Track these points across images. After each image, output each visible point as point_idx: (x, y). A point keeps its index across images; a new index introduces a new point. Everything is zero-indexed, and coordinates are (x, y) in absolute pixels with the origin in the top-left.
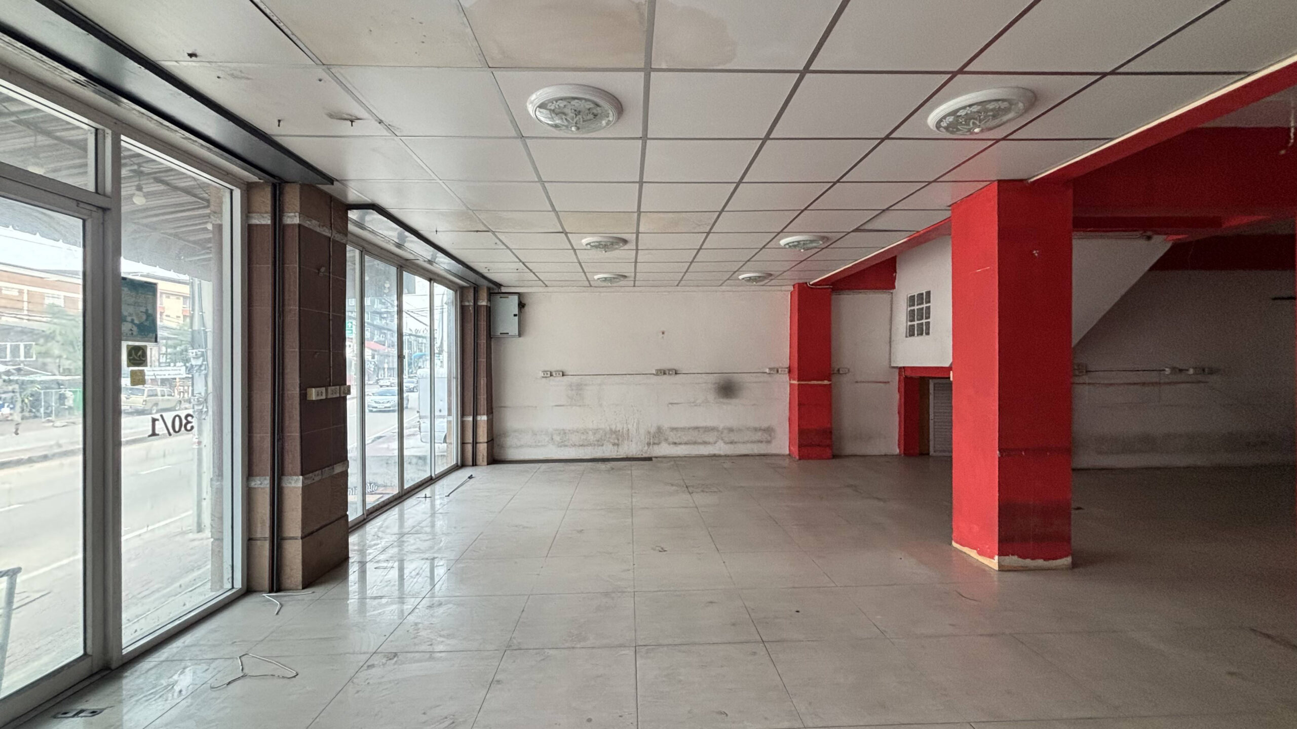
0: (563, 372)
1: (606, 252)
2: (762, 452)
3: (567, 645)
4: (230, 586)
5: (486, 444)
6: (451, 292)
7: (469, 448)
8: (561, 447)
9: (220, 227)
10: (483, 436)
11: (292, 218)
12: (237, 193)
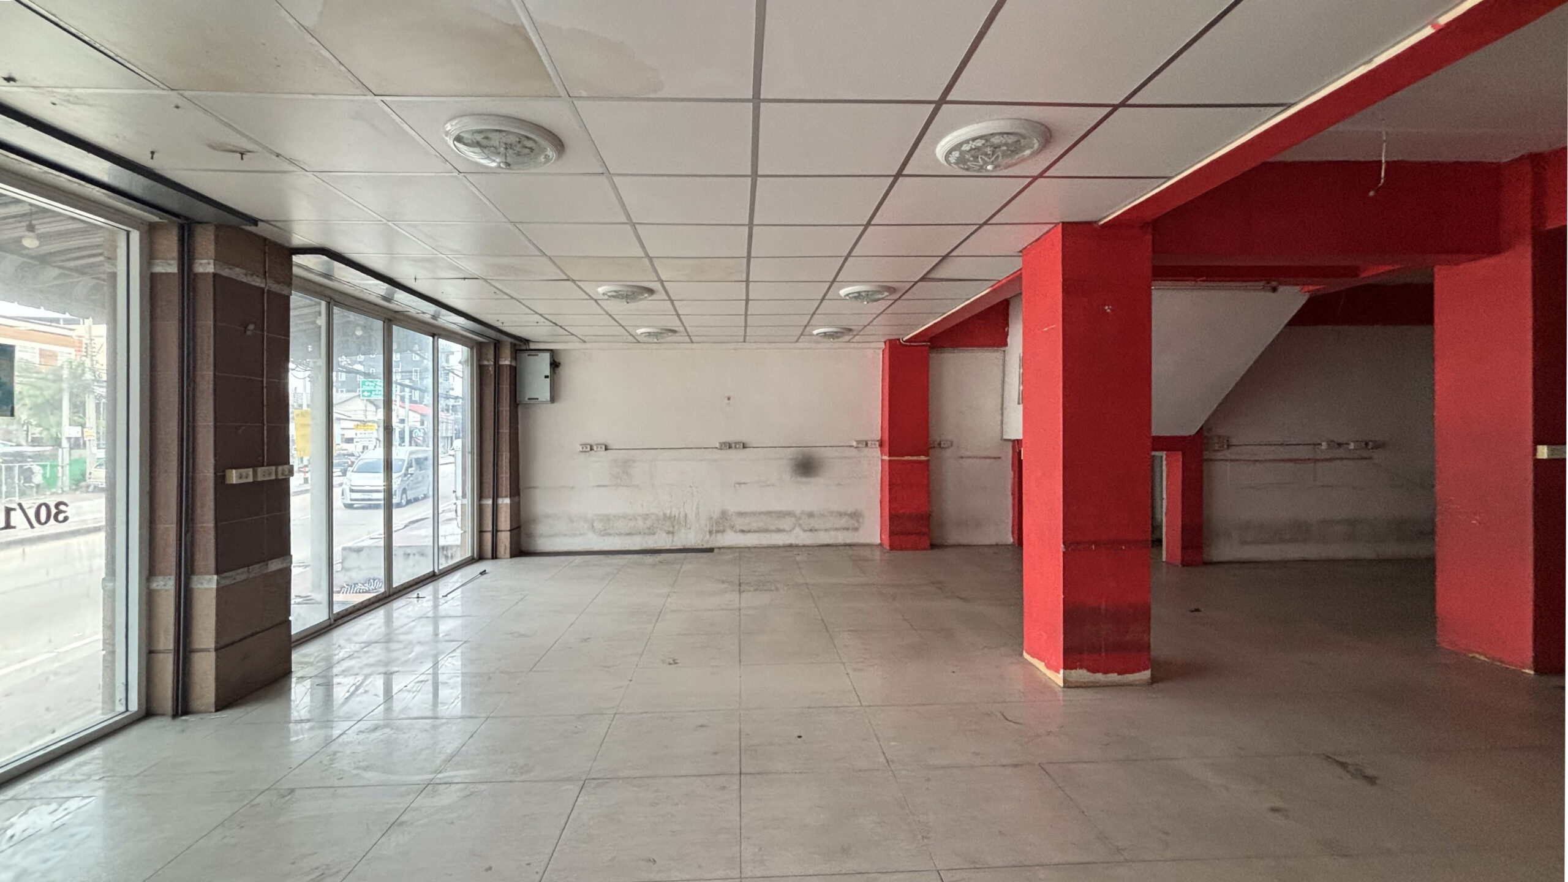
0: (606, 446)
1: (628, 303)
2: (848, 541)
4: (123, 709)
5: (509, 533)
6: (465, 349)
7: (488, 537)
8: (603, 535)
9: (114, 276)
10: (505, 523)
11: (205, 266)
12: (135, 236)
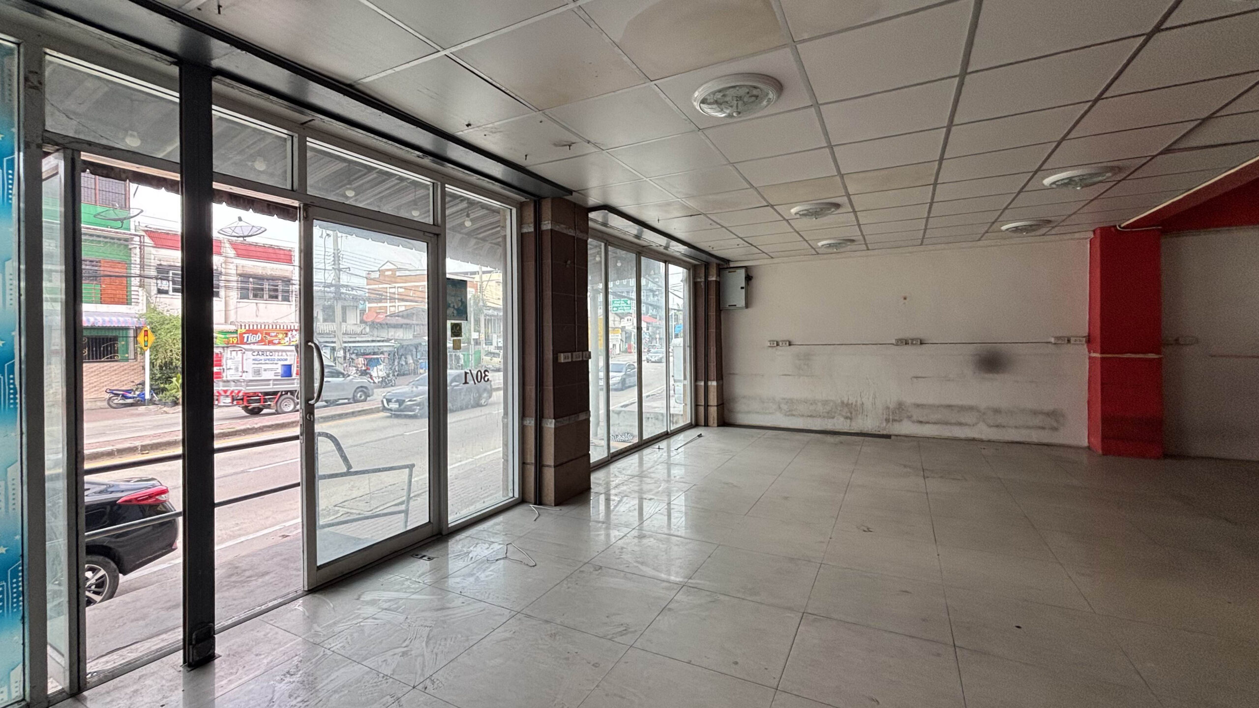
0: (790, 343)
1: (816, 219)
2: (1045, 441)
3: (739, 595)
4: (511, 495)
5: (716, 408)
6: (685, 270)
7: (702, 409)
8: (788, 416)
10: (713, 400)
11: (547, 226)
12: (514, 211)
